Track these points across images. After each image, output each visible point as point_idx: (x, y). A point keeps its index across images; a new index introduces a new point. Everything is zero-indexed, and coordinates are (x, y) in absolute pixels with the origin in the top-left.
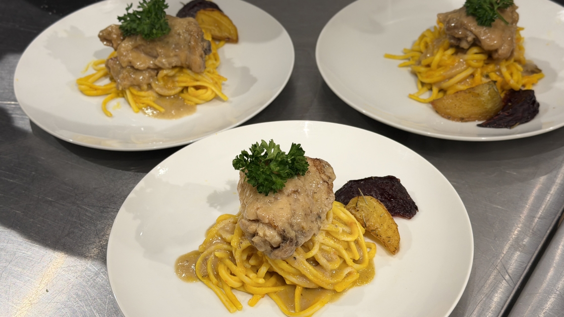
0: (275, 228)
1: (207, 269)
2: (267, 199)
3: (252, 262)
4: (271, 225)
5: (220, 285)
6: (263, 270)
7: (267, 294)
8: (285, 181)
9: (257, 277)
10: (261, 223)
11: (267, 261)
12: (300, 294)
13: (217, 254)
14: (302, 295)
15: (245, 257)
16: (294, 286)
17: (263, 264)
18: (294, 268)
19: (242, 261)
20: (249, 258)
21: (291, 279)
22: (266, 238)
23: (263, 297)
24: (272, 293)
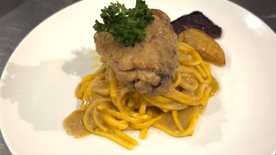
0: (153, 70)
1: (94, 122)
2: (135, 49)
3: (131, 105)
4: (149, 69)
5: (111, 131)
6: (143, 108)
7: (152, 126)
8: (144, 30)
9: (140, 115)
10: (139, 69)
11: (144, 100)
12: (177, 116)
13: (100, 108)
14: (178, 117)
15: (124, 103)
16: (170, 112)
17: (142, 104)
18: (169, 98)
19: (123, 106)
20: (127, 102)
21: (167, 107)
22: (148, 81)
23: (149, 129)
24: (154, 123)
